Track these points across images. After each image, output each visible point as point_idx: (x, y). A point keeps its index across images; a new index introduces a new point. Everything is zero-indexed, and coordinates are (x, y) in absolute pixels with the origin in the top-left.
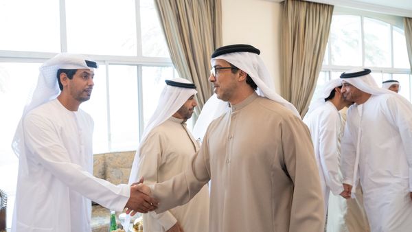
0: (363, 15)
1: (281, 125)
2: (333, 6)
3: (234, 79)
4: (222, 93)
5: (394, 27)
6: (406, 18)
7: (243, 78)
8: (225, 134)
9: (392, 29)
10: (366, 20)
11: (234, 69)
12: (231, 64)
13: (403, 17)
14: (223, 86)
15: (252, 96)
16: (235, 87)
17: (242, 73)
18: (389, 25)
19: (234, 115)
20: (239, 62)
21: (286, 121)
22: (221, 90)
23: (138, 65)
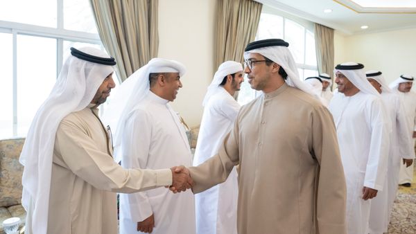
0: (285, 16)
1: (312, 114)
2: (262, 4)
3: (268, 70)
4: (257, 84)
5: (308, 31)
6: (316, 24)
7: (276, 70)
8: (258, 119)
9: (306, 32)
10: (287, 20)
11: (269, 62)
12: (265, 58)
13: (314, 23)
14: (257, 77)
15: (283, 87)
16: (269, 78)
17: (276, 65)
18: (304, 28)
19: (266, 102)
20: (273, 55)
21: (317, 111)
22: (255, 81)
23: (58, 39)
